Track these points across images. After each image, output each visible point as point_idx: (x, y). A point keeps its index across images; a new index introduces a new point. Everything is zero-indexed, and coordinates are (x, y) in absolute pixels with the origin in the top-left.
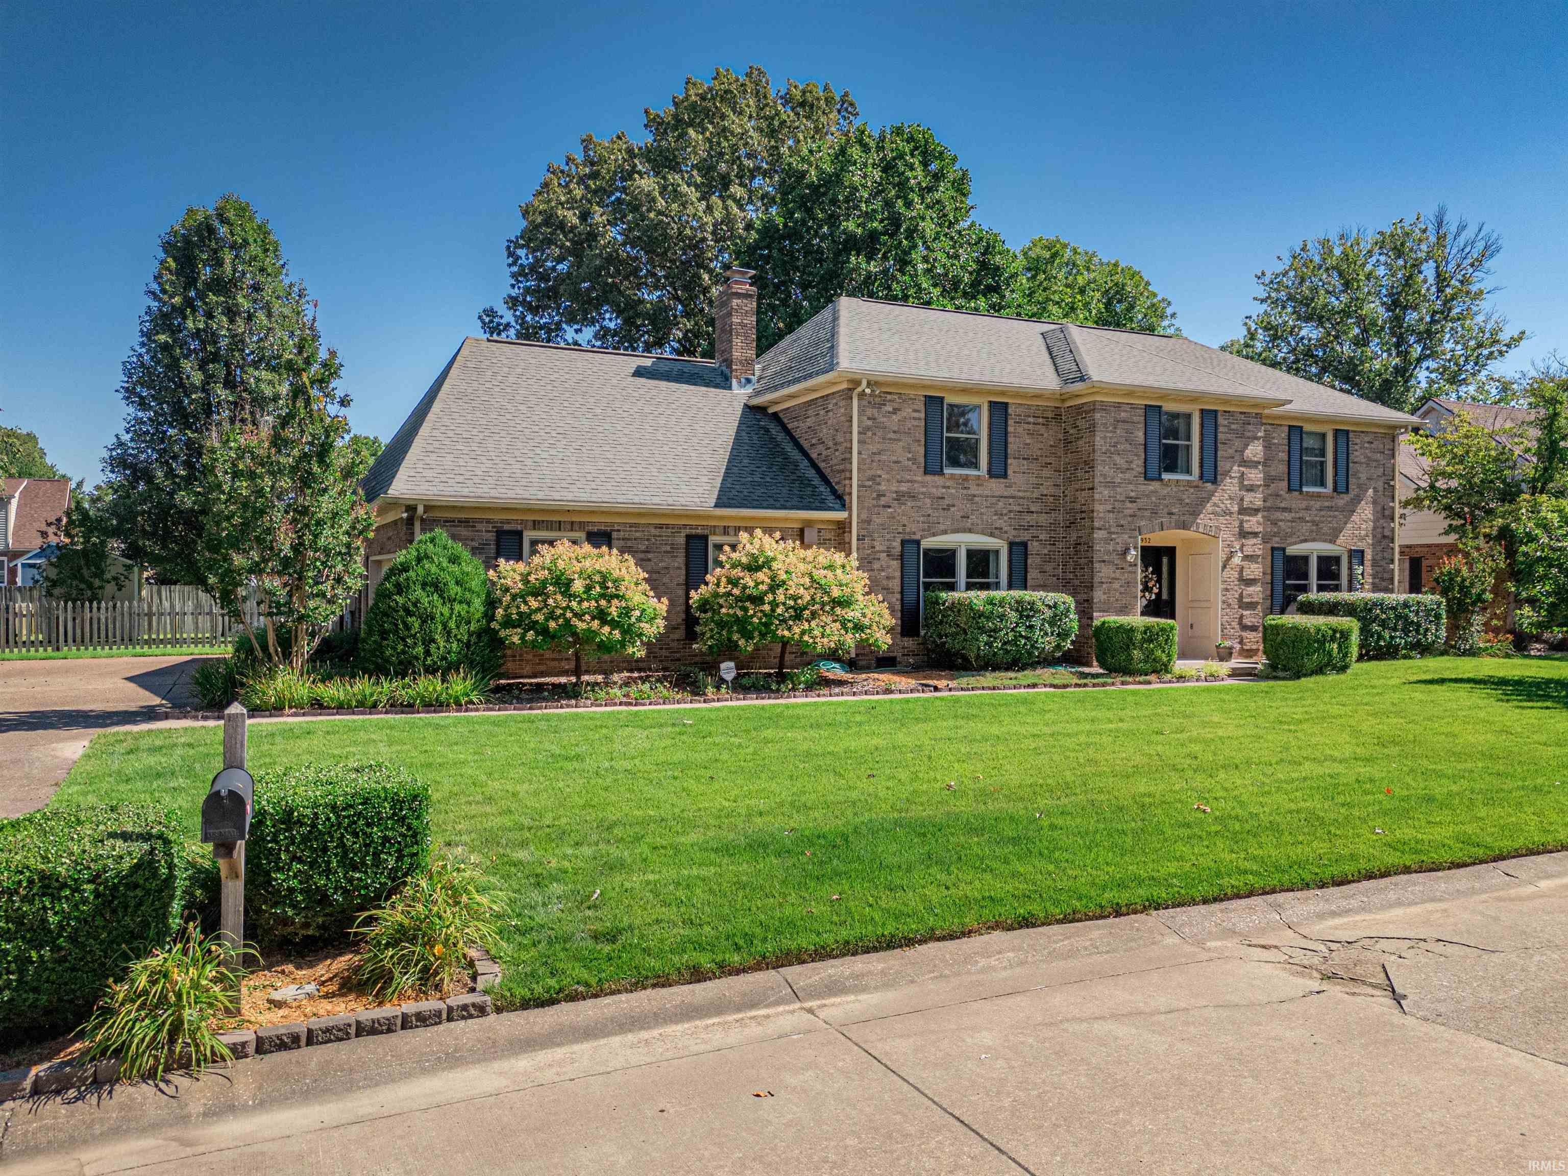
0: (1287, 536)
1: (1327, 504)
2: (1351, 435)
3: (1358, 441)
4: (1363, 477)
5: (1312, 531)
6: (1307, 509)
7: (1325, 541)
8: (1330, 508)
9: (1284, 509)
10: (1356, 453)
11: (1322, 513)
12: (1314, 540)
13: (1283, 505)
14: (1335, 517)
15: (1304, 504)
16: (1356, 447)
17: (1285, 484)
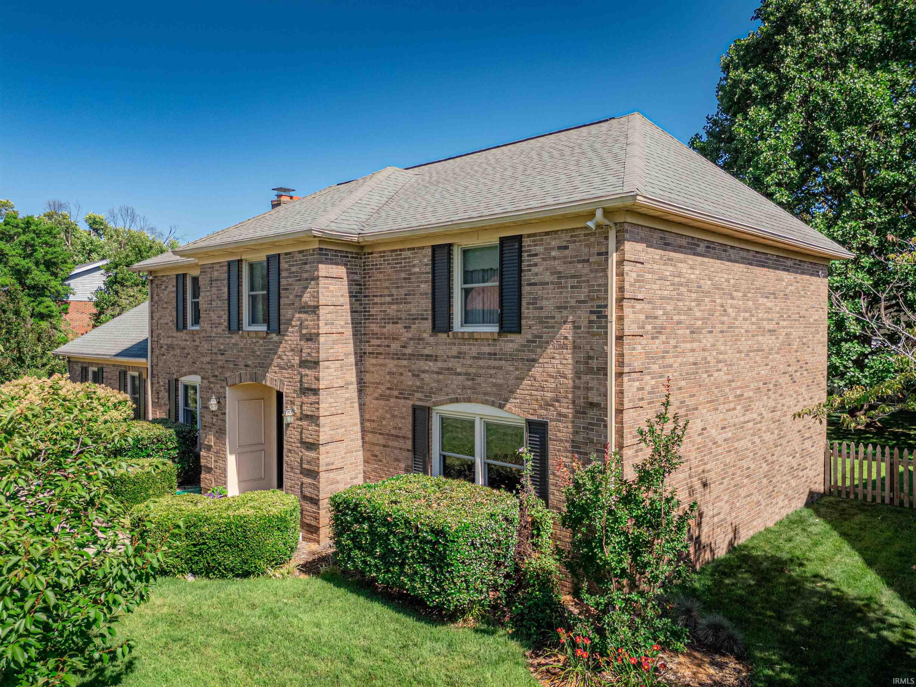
0: (432, 392)
1: (487, 349)
2: (526, 242)
3: (539, 249)
4: (549, 305)
5: (464, 388)
6: (459, 356)
7: (485, 402)
8: (492, 355)
9: (428, 357)
10: (535, 270)
11: (481, 363)
12: (469, 400)
13: (427, 352)
14: (500, 368)
15: (455, 350)
16: (535, 260)
17: (428, 324)
